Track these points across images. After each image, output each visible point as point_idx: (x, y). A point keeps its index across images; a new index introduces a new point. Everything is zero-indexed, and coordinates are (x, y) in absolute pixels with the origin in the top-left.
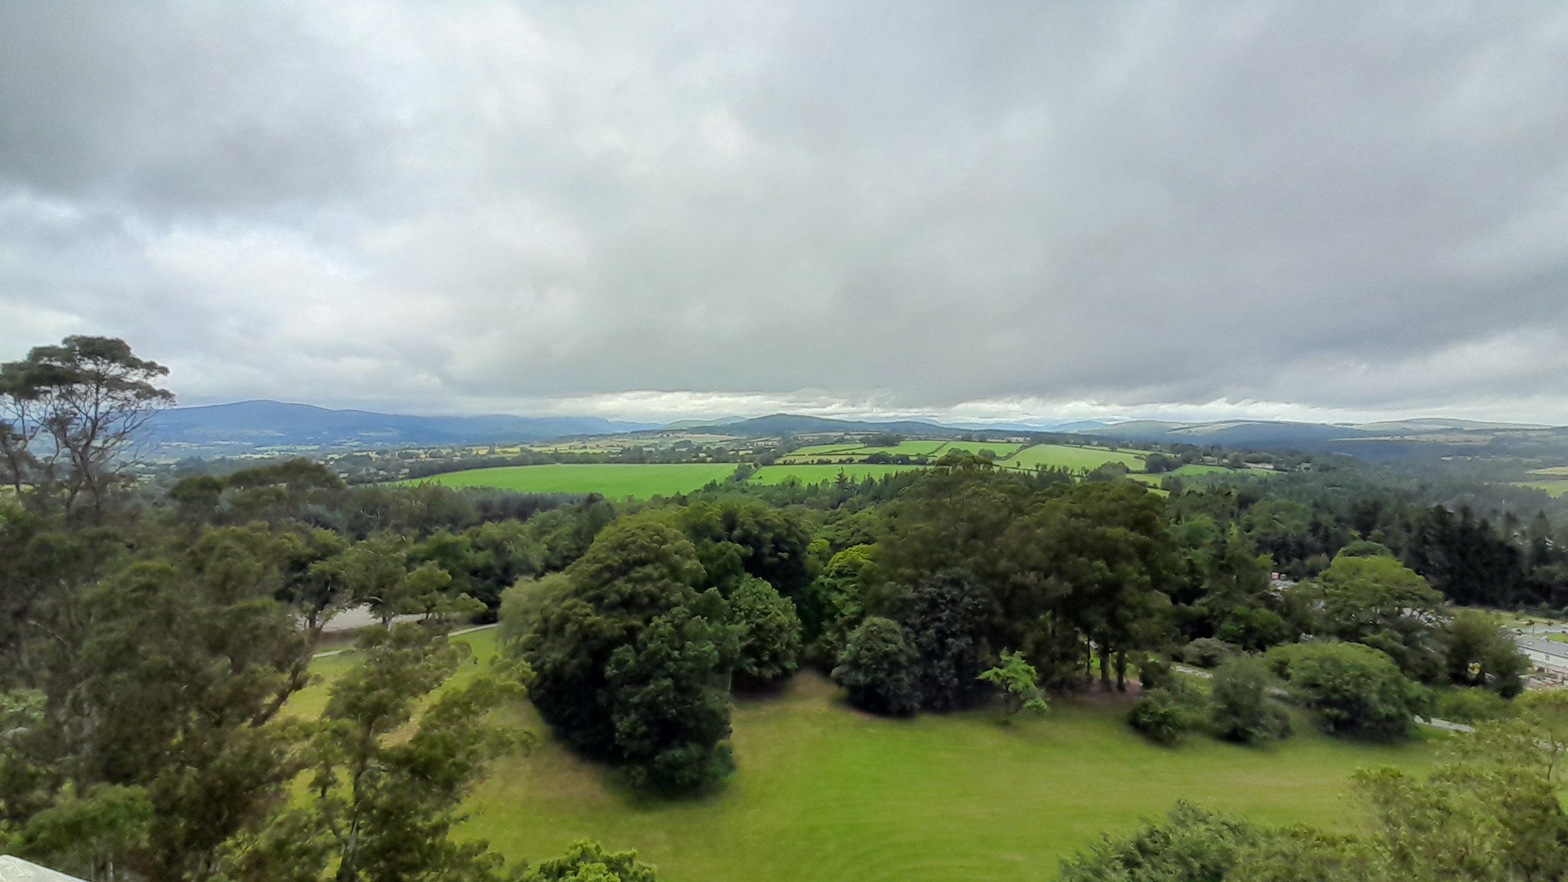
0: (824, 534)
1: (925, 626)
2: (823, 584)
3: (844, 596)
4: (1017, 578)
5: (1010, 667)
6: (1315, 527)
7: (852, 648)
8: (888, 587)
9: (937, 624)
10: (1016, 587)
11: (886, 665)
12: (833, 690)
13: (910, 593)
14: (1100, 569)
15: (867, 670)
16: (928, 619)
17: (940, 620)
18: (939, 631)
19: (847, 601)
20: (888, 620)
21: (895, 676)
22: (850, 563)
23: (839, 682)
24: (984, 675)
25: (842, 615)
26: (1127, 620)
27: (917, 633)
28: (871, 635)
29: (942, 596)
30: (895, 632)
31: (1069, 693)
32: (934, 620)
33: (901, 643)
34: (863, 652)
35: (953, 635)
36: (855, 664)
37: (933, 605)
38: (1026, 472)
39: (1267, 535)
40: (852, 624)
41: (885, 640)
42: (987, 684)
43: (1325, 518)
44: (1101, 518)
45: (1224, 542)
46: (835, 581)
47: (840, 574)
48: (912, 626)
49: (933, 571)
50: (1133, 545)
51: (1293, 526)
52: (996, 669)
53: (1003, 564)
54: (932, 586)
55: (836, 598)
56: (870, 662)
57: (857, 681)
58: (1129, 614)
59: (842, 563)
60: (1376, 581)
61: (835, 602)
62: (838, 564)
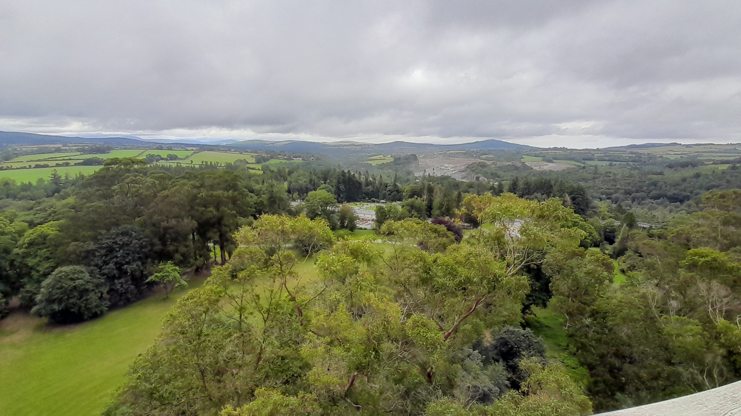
0: (23, 218)
1: (106, 263)
2: (18, 254)
3: (38, 259)
4: (164, 224)
5: (165, 271)
6: (311, 181)
7: (45, 292)
8: (72, 246)
9: (115, 260)
10: (166, 229)
11: (76, 294)
12: (37, 321)
13: (92, 246)
14: (211, 212)
15: (60, 301)
16: (108, 258)
17: (116, 257)
18: (116, 263)
19: (40, 261)
20: (75, 266)
21: (84, 298)
22: (39, 236)
23: (39, 314)
24: (149, 279)
25: (38, 271)
27: (100, 268)
28: (59, 280)
29: (116, 243)
30: (82, 272)
32: (111, 259)
33: (87, 276)
34: (55, 291)
35: (128, 263)
36: (50, 301)
37: (111, 250)
39: (296, 185)
40: (45, 275)
41: (72, 279)
42: (152, 284)
44: (212, 187)
46: (28, 250)
47: (31, 244)
48: (96, 265)
49: (108, 230)
51: (303, 181)
52: (156, 274)
53: (156, 217)
54: (107, 238)
55: (31, 262)
56: (61, 296)
57: (53, 310)
59: (33, 237)
61: (30, 264)
62: (29, 238)
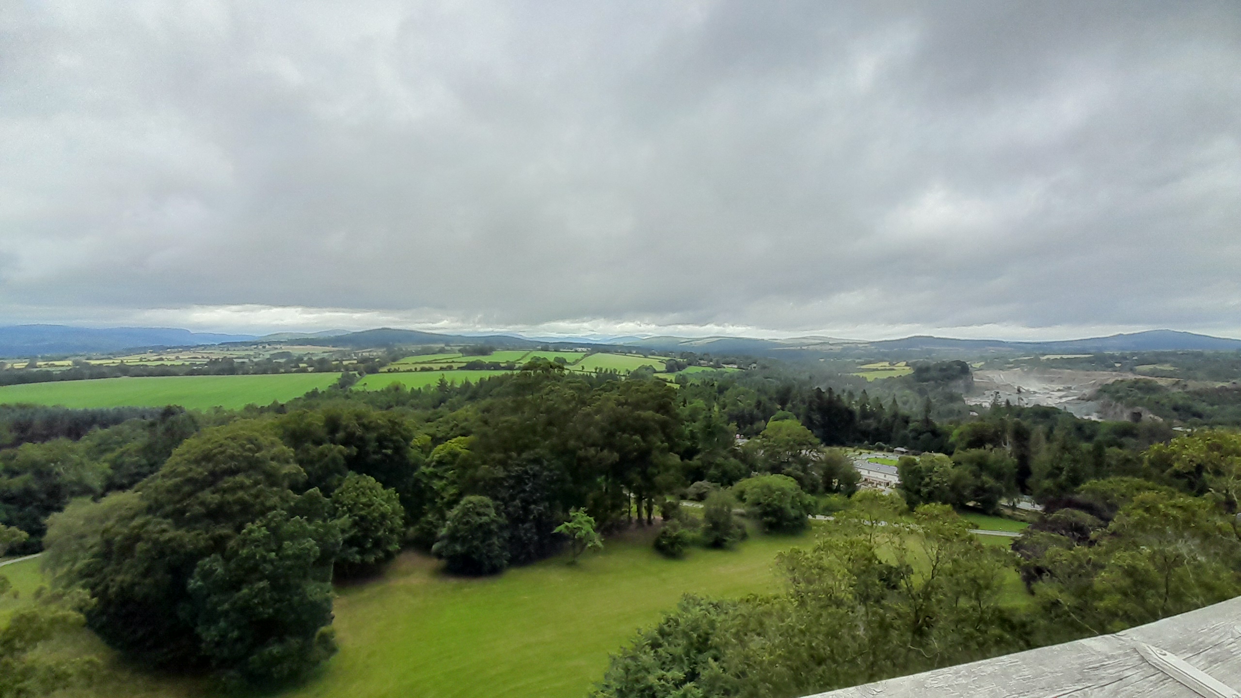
0: (427, 431)
1: (513, 498)
2: (424, 473)
3: (444, 482)
4: (581, 453)
5: (576, 521)
6: (759, 404)
7: (451, 525)
8: (483, 471)
9: (522, 495)
10: (580, 460)
11: (480, 534)
12: (435, 563)
13: (500, 473)
14: (636, 441)
15: (464, 540)
16: (516, 492)
17: (524, 491)
18: (523, 501)
19: (446, 485)
20: (483, 497)
21: (487, 543)
22: (449, 453)
23: (439, 555)
24: (557, 530)
25: (442, 498)
26: (654, 475)
27: (506, 504)
28: (466, 512)
29: (526, 472)
30: (488, 506)
31: (616, 532)
32: (519, 493)
33: (493, 514)
34: (461, 527)
35: (535, 502)
36: (453, 537)
37: (520, 480)
38: (588, 374)
39: (734, 410)
40: (451, 504)
41: (479, 514)
42: (560, 537)
43: (764, 398)
44: (637, 406)
45: (710, 416)
46: (435, 470)
47: (440, 463)
48: (503, 499)
49: (519, 454)
50: (657, 422)
51: (746, 404)
52: (566, 523)
53: (572, 443)
54: (518, 465)
55: (437, 484)
56: (466, 534)
57: (455, 551)
58: (656, 471)
59: (442, 453)
60: (789, 435)
61: (435, 488)
62: (438, 455)
